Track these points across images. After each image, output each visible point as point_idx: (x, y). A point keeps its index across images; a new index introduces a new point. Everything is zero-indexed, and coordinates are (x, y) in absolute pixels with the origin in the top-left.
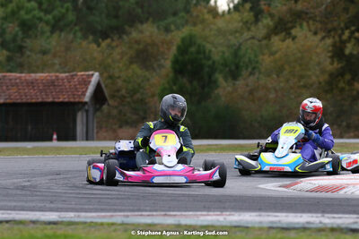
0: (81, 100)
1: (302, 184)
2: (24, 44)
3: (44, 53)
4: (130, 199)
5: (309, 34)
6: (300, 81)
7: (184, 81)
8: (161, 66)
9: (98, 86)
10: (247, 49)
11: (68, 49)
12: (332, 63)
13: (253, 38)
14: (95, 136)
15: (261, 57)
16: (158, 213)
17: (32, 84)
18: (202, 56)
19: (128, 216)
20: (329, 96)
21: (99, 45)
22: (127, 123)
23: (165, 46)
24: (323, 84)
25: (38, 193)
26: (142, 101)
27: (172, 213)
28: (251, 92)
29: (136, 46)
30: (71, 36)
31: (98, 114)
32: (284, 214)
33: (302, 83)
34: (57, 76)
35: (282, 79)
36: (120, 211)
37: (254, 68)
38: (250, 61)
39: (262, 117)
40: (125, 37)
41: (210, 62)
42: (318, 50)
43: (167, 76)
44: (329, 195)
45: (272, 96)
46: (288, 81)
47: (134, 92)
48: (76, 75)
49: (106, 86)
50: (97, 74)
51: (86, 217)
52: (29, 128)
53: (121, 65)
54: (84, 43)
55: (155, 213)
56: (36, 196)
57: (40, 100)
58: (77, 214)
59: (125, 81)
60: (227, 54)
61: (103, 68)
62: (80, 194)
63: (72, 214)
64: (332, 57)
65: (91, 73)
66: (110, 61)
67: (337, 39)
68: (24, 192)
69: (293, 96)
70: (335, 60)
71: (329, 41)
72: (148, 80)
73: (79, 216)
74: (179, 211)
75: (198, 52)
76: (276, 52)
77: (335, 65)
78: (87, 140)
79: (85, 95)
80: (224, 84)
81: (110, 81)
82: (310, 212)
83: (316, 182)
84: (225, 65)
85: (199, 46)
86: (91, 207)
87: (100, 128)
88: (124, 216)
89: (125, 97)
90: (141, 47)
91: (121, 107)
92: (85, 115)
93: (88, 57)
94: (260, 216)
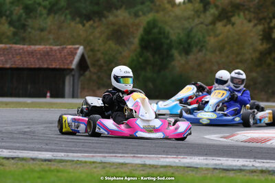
0: (69, 67)
1: (239, 136)
2: (27, 23)
3: (42, 30)
4: (106, 143)
5: (245, 22)
6: (237, 57)
7: (148, 54)
8: (131, 43)
9: (83, 57)
10: (197, 32)
11: (60, 27)
12: (262, 44)
13: (202, 23)
14: (79, 94)
16: (128, 155)
17: (32, 53)
18: (162, 36)
19: (105, 157)
20: (259, 69)
21: (84, 25)
23: (135, 27)
24: (255, 59)
25: (36, 137)
27: (139, 155)
28: (199, 65)
29: (112, 27)
30: (63, 18)
31: (82, 78)
32: (225, 159)
33: (239, 59)
34: (51, 49)
35: (223, 55)
36: (100, 152)
37: (202, 47)
38: (199, 41)
40: (103, 19)
41: (168, 41)
42: (252, 34)
43: (135, 50)
44: (259, 145)
46: (228, 57)
48: (66, 48)
49: (89, 57)
50: (81, 47)
51: (73, 157)
52: (29, 87)
53: (100, 41)
54: (73, 24)
56: (35, 139)
57: (37, 66)
58: (66, 154)
59: (103, 53)
60: (182, 35)
61: (87, 43)
62: (68, 138)
63: (63, 154)
64: (262, 40)
65: (77, 46)
66: (91, 37)
67: (266, 25)
68: (25, 136)
70: (264, 42)
71: (260, 27)
72: (121, 53)
73: (68, 156)
74: (144, 154)
75: (160, 33)
76: (219, 35)
77: (264, 45)
78: (73, 96)
79: (72, 63)
80: (179, 58)
81: (91, 53)
82: (244, 157)
84: (180, 43)
85: (160, 28)
87: (83, 89)
88: (103, 156)
89: (101, 66)
90: (116, 27)
91: (99, 74)
92: (72, 79)
93: (75, 34)
94: (206, 159)
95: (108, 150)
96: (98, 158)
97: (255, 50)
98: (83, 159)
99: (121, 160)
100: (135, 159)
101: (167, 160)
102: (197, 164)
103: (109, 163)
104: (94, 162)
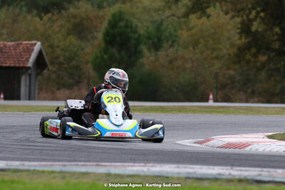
0: (25, 65)
1: (214, 141)
4: (66, 150)
5: (222, 13)
6: (212, 53)
7: (114, 50)
8: (94, 38)
9: (40, 53)
10: (168, 25)
11: (14, 21)
12: (240, 39)
13: (173, 15)
14: (36, 95)
15: (180, 32)
16: (91, 163)
18: (129, 30)
19: (65, 166)
20: (237, 66)
21: (41, 19)
22: (64, 86)
23: (98, 21)
24: (232, 55)
26: (77, 67)
27: (103, 164)
28: (171, 62)
29: (73, 20)
30: (18, 10)
31: (40, 77)
32: (199, 167)
33: (214, 55)
34: (5, 44)
35: (197, 51)
36: (59, 161)
37: (174, 41)
38: (170, 35)
39: (179, 83)
40: (63, 12)
41: (136, 35)
42: (229, 27)
43: (99, 46)
44: (237, 151)
45: (189, 65)
46: (202, 53)
47: (70, 59)
48: (21, 44)
49: (47, 54)
50: (39, 43)
51: (29, 166)
53: (60, 36)
54: (29, 17)
55: (88, 164)
58: (22, 163)
59: (63, 49)
60: (151, 29)
61: (45, 38)
62: (24, 145)
63: (17, 163)
64: (240, 33)
65: (34, 42)
66: (50, 32)
67: (245, 17)
69: (206, 66)
70: (243, 35)
71: (238, 20)
72: (83, 49)
73: (23, 165)
74: (109, 162)
75: (126, 27)
76: (193, 27)
77: (243, 40)
78: (30, 99)
79: (28, 61)
80: (148, 54)
81: (50, 49)
82: (220, 165)
83: (226, 140)
84: (149, 38)
85: (127, 21)
86: (34, 157)
87: (41, 89)
88: (62, 165)
89: (63, 64)
90: (77, 21)
91: (59, 72)
92: (28, 78)
93: (31, 28)
94: (178, 167)
95: (68, 158)
96: (57, 167)
97: (232, 45)
98: (41, 169)
99: (83, 170)
100: (98, 167)
101: (135, 168)
102: (168, 173)
103: (70, 173)
104: (53, 172)
